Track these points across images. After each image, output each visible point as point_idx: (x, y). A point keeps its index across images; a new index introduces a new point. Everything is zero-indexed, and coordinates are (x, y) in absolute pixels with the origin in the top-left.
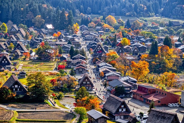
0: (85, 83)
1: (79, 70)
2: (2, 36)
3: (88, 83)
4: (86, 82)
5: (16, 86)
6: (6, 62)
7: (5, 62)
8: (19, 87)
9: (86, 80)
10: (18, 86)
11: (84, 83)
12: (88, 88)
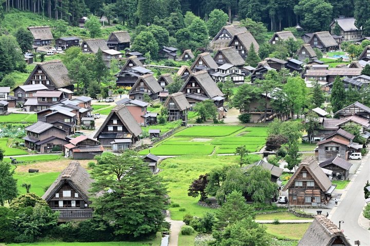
0: (301, 184)
1: (327, 148)
2: (186, 56)
3: (309, 184)
4: (305, 183)
5: (67, 194)
6: (120, 129)
7: (115, 128)
8: (76, 195)
9: (305, 175)
10: (73, 195)
11: (297, 184)
12: (312, 201)
